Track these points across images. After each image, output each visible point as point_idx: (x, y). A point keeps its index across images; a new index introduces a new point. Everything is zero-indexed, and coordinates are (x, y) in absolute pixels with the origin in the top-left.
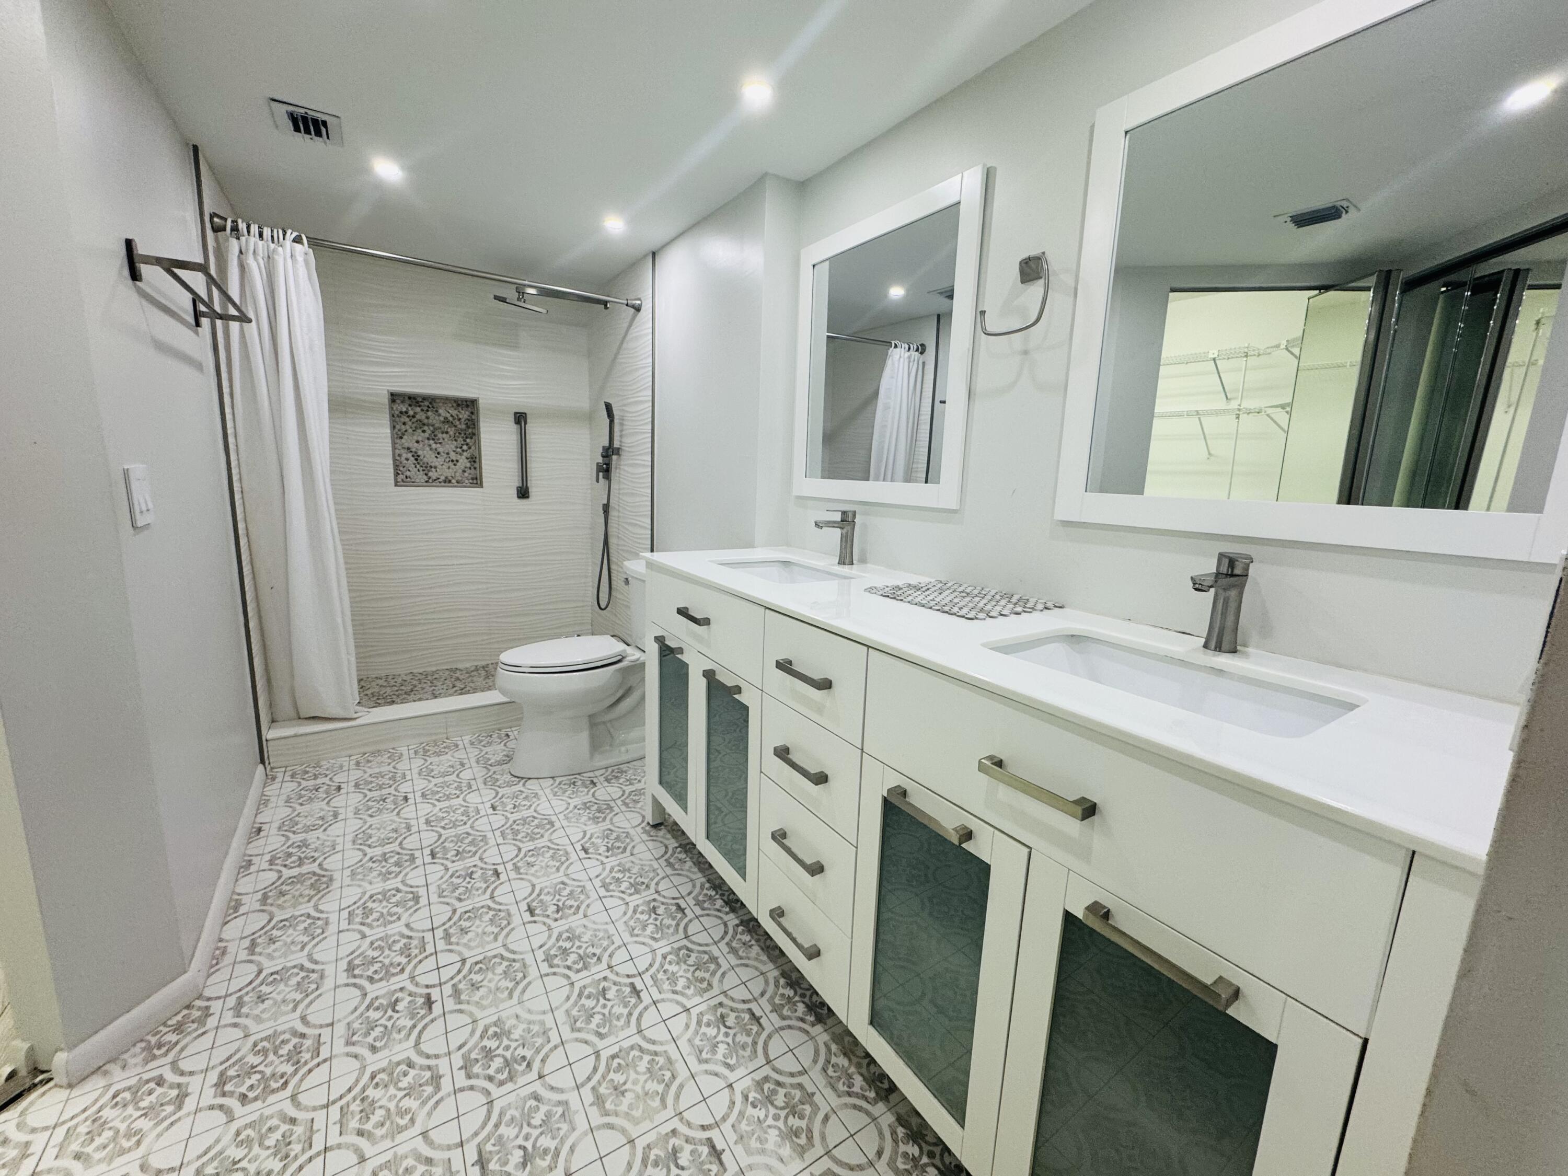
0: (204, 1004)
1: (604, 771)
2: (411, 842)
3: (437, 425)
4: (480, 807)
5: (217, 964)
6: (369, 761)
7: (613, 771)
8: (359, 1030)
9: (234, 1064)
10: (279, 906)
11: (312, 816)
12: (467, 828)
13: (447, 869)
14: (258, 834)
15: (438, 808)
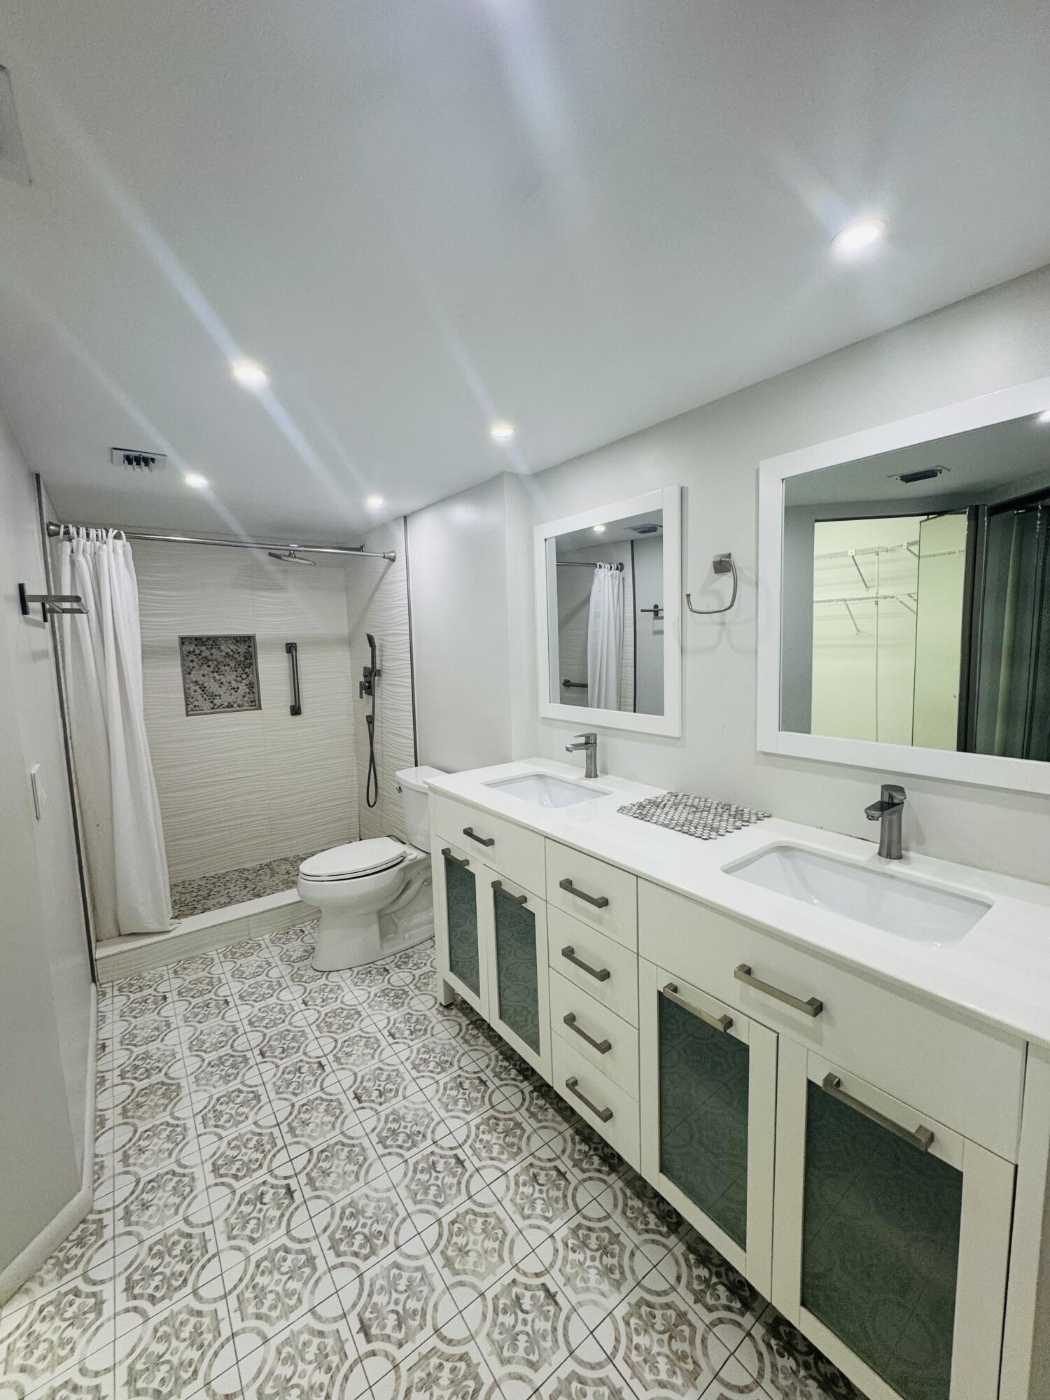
0: (97, 1217)
1: (392, 958)
2: (241, 1044)
3: (220, 660)
4: (293, 1003)
5: (99, 1178)
6: (185, 969)
7: (401, 957)
8: (237, 1224)
9: (137, 1269)
10: (140, 1118)
11: (147, 1027)
12: (285, 1026)
13: (277, 1066)
14: (104, 1050)
15: (257, 1009)
